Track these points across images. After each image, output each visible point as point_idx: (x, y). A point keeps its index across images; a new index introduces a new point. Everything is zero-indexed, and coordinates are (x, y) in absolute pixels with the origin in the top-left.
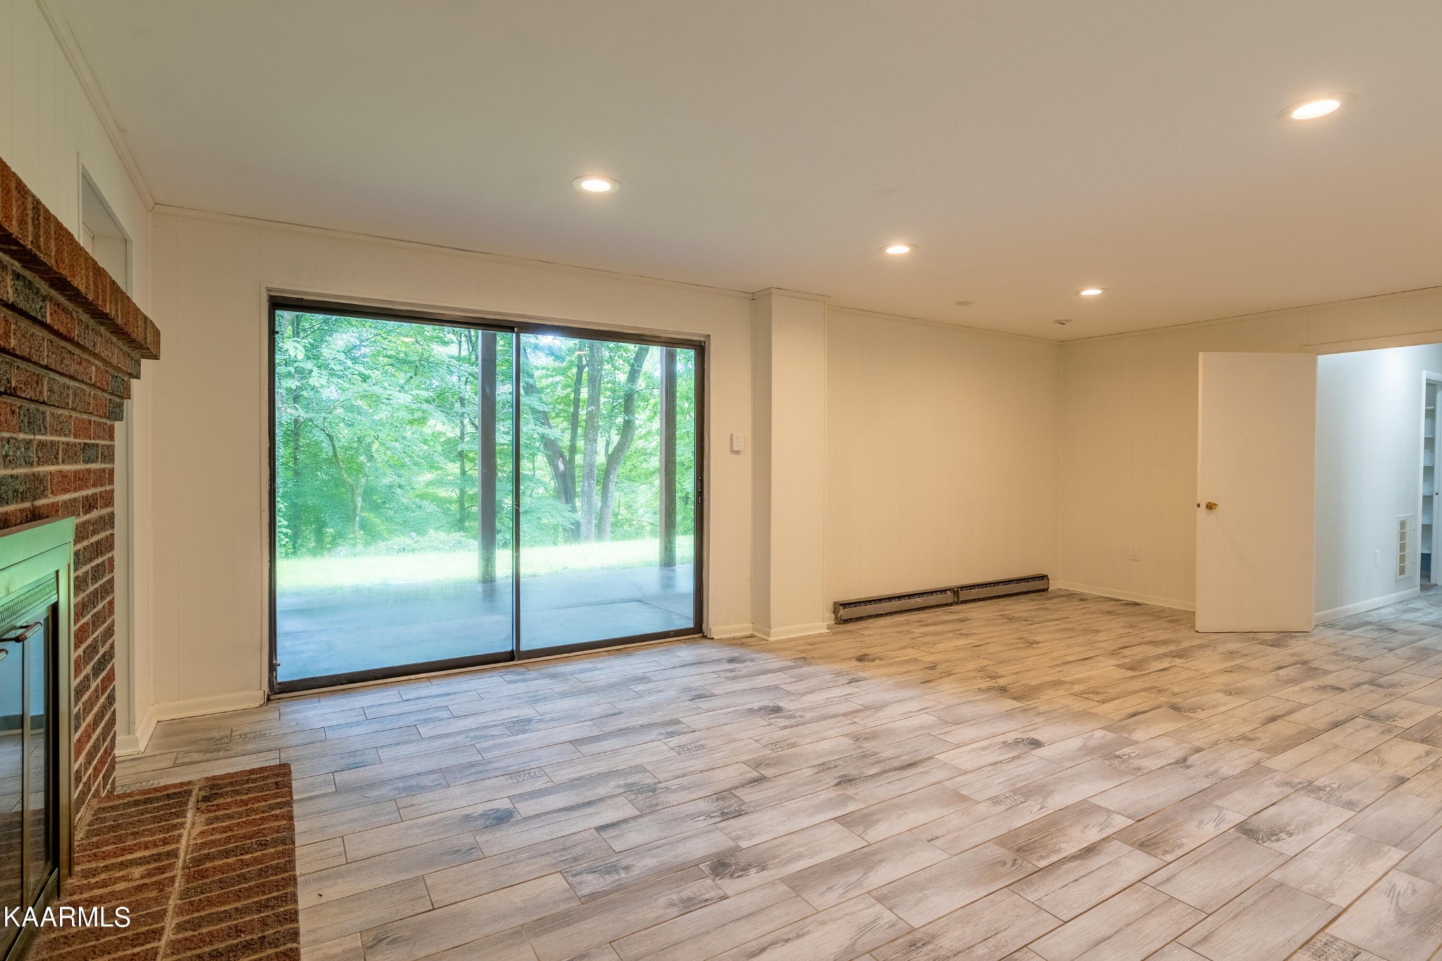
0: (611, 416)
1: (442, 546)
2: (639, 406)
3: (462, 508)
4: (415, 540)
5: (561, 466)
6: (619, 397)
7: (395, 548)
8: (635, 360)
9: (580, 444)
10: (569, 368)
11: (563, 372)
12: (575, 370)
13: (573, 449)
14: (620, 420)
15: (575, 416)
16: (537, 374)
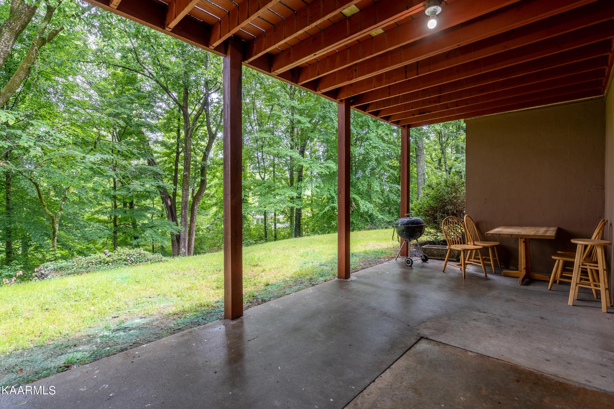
0: (195, 178)
1: (128, 258)
2: (208, 173)
3: (115, 225)
4: (108, 255)
5: (169, 203)
6: (198, 168)
7: (94, 261)
8: (206, 150)
9: (179, 192)
10: (172, 153)
11: (168, 155)
12: (175, 154)
13: (175, 194)
14: (199, 180)
15: (176, 177)
16: (155, 155)
